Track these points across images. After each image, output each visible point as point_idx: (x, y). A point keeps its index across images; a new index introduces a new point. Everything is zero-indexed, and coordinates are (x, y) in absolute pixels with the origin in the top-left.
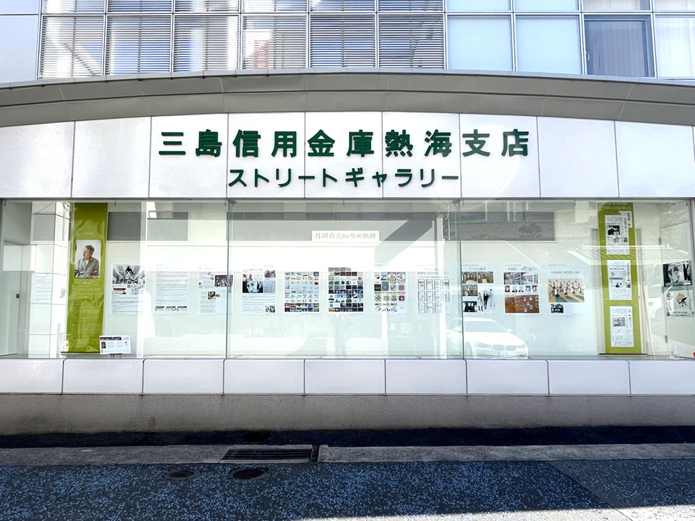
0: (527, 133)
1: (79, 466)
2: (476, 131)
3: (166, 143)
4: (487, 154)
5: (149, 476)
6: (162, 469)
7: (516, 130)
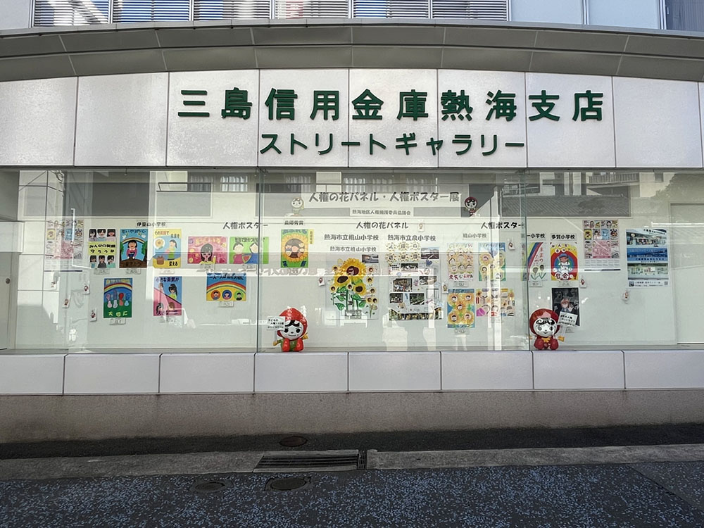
0: (601, 95)
1: (87, 479)
2: (544, 92)
3: (186, 103)
4: (556, 119)
5: (171, 489)
6: (186, 480)
7: (588, 92)
